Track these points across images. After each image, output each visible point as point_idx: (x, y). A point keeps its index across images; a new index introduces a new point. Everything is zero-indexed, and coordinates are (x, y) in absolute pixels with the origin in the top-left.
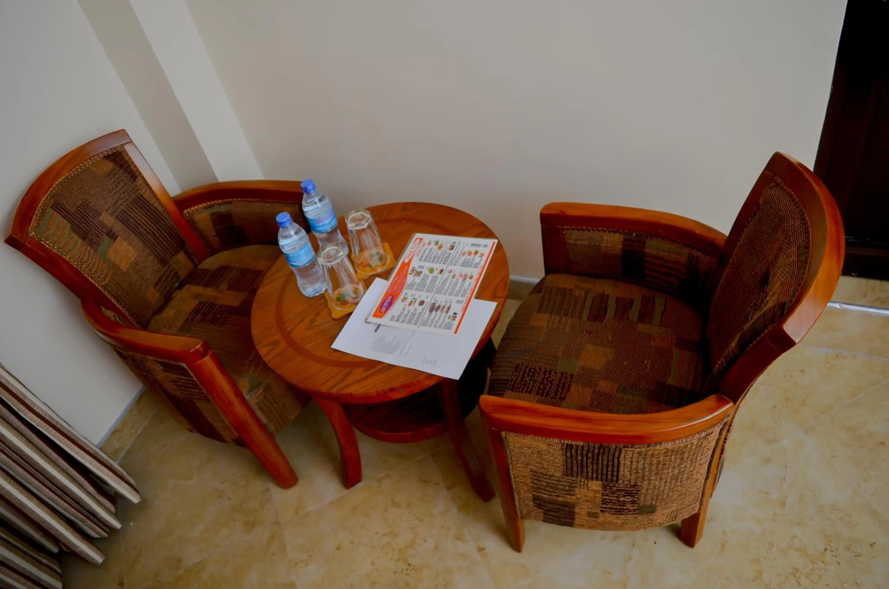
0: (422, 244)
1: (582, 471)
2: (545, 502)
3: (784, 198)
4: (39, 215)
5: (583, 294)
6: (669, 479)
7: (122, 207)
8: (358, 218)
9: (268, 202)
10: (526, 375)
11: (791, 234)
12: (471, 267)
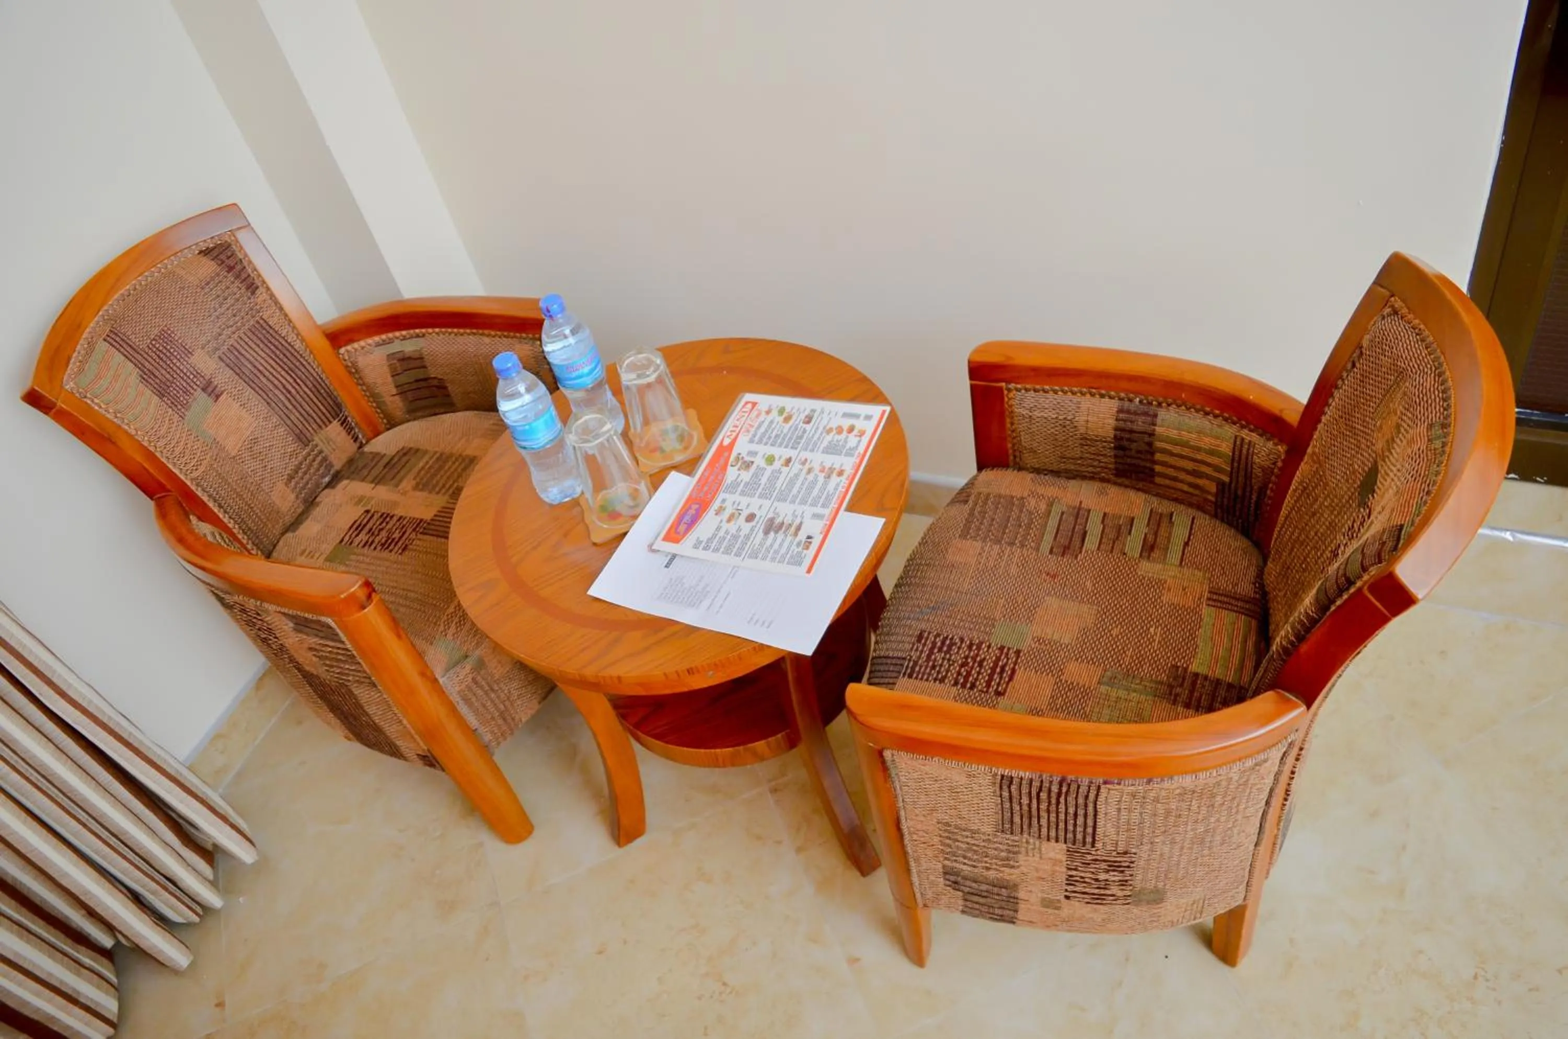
0: (754, 413)
1: (1030, 825)
2: (965, 878)
3: (1407, 337)
4: (82, 352)
5: (1043, 507)
6: (1188, 841)
7: (232, 341)
8: (639, 364)
9: (488, 336)
10: (936, 650)
11: (1417, 400)
12: (840, 455)
